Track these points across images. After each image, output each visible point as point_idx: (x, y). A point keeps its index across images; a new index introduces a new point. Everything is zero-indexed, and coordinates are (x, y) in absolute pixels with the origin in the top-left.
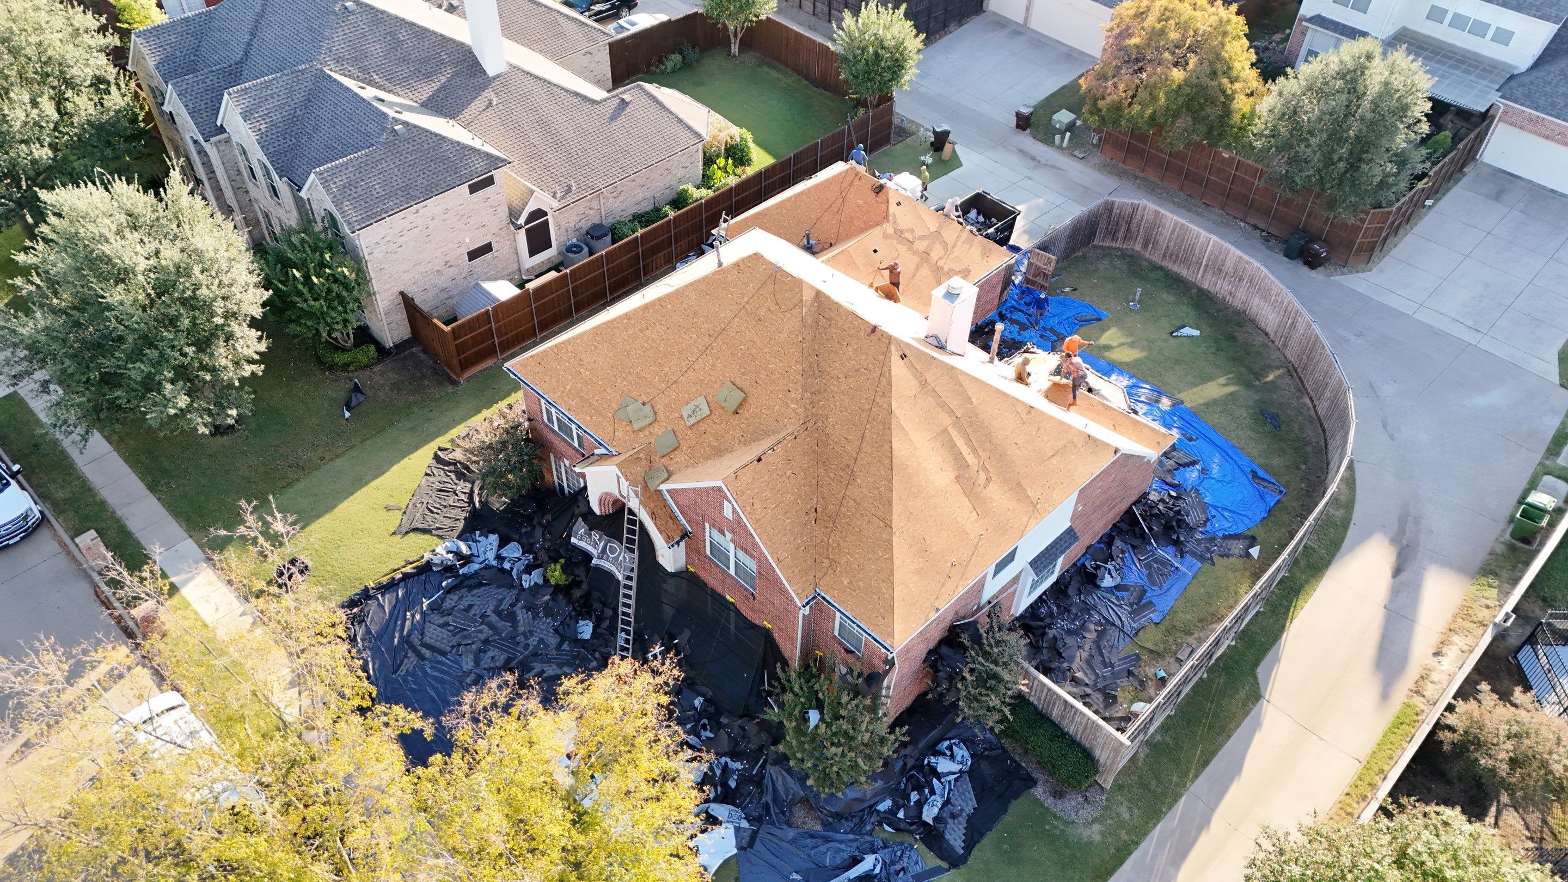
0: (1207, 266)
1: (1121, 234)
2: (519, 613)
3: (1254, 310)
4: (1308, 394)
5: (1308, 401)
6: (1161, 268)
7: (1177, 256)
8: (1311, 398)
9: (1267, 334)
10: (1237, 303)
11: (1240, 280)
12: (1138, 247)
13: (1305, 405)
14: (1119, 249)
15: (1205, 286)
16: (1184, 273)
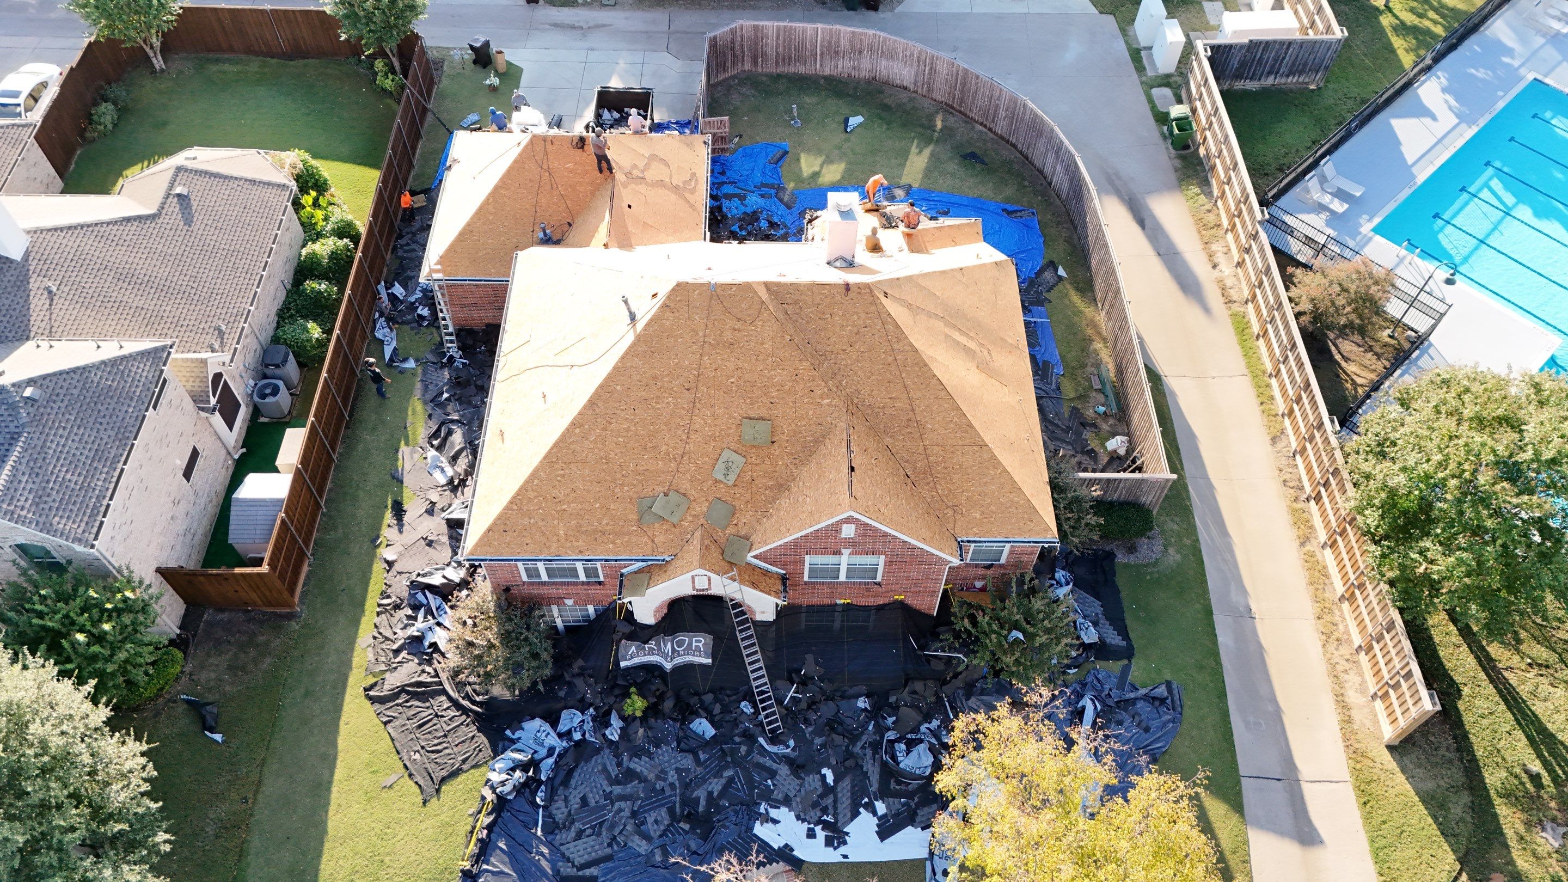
0: (822, 54)
1: (729, 64)
2: (632, 766)
3: (884, 72)
4: (977, 122)
5: (981, 128)
6: (779, 76)
7: (790, 58)
8: (981, 124)
9: (905, 88)
10: (864, 74)
11: (860, 52)
12: (747, 66)
13: (981, 132)
14: (734, 77)
15: (827, 72)
16: (802, 70)
